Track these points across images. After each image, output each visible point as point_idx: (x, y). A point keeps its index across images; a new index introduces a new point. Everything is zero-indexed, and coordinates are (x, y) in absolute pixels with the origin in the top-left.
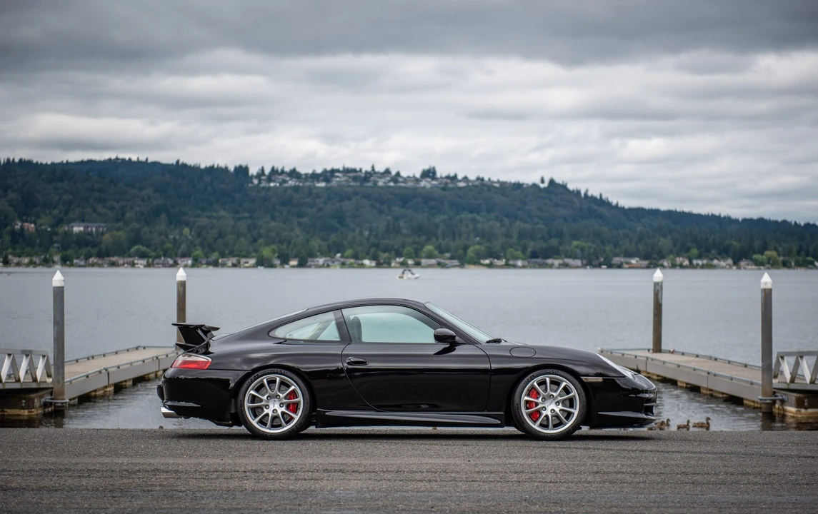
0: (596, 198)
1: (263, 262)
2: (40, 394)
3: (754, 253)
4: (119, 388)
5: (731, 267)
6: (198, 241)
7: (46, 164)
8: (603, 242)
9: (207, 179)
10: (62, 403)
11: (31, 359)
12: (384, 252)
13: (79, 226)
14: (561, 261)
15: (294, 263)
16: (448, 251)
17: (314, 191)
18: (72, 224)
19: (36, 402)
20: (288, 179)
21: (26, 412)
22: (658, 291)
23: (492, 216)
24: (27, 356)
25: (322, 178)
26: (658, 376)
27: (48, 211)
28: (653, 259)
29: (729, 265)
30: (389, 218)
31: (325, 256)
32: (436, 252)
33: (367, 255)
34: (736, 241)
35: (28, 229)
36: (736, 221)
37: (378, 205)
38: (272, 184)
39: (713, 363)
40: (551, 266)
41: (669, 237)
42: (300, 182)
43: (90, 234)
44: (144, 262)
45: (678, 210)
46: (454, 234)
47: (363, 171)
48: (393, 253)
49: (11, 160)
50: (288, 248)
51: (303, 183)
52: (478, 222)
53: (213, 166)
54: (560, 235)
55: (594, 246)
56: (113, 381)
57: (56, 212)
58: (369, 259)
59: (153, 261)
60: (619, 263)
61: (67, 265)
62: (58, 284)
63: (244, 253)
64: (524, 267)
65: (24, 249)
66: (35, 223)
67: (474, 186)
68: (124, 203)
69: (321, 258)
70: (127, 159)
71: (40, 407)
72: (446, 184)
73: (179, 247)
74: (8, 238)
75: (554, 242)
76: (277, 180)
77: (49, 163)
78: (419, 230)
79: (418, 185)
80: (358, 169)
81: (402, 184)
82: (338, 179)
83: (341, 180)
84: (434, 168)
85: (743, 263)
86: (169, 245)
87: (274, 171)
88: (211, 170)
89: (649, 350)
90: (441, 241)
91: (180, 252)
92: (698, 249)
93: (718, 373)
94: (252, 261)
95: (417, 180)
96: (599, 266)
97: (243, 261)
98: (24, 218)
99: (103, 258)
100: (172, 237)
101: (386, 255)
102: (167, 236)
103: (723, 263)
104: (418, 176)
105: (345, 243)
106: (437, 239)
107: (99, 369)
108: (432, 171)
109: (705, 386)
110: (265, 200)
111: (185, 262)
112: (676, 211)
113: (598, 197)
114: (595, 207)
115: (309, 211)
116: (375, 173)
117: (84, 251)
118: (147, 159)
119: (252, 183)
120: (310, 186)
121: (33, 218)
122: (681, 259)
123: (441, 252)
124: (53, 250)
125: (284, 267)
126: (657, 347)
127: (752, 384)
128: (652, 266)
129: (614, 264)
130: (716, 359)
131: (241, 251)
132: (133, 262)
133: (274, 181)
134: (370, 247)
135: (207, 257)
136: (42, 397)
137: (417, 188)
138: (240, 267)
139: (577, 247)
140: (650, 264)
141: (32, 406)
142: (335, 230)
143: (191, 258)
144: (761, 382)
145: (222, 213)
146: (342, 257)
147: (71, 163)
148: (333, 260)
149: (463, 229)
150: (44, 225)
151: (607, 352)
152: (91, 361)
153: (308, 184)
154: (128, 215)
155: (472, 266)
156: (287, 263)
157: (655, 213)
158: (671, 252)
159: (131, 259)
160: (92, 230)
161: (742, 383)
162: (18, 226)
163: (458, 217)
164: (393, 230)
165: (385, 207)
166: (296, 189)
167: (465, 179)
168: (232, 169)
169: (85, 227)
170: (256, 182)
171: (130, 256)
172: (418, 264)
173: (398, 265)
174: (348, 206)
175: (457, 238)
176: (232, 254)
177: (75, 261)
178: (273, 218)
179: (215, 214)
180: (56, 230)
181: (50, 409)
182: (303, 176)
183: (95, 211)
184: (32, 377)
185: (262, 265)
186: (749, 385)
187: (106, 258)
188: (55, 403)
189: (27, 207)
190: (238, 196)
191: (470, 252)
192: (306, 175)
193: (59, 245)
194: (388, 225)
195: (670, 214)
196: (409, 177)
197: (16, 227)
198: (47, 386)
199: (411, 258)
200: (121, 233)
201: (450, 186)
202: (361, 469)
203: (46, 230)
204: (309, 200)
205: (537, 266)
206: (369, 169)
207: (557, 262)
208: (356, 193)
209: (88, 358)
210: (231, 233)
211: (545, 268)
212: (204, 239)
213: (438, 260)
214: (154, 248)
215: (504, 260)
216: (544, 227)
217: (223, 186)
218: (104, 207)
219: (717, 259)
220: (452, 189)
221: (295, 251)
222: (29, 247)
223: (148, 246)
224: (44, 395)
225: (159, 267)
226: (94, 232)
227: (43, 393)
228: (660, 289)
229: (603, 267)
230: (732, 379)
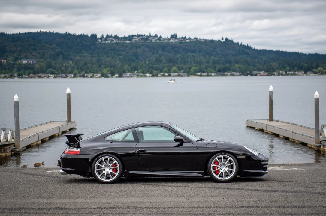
0: (245, 46)
1: (104, 75)
2: (9, 146)
3: (314, 69)
5: (303, 75)
6: (76, 67)
7: (10, 34)
8: (249, 65)
9: (79, 40)
10: (19, 150)
11: (5, 132)
12: (155, 70)
13: (25, 61)
14: (231, 73)
15: (117, 75)
16: (182, 69)
17: (125, 44)
18: (22, 60)
19: (8, 150)
20: (114, 39)
21: (4, 155)
22: (271, 95)
23: (201, 54)
24: (4, 131)
25: (128, 39)
26: (271, 132)
27: (12, 54)
28: (270, 72)
29: (303, 74)
30: (157, 56)
31: (130, 73)
32: (177, 70)
33: (148, 72)
34: (305, 64)
35: (3, 62)
36: (306, 55)
37: (152, 50)
38: (107, 42)
39: (296, 126)
40: (226, 75)
41: (277, 62)
42: (119, 41)
43: (30, 64)
44: (53, 76)
45: (281, 50)
46: (185, 62)
47: (146, 36)
48: (159, 71)
50: (114, 69)
51: (120, 41)
52: (195, 57)
53: (82, 34)
54: (230, 62)
55: (245, 67)
56: (40, 138)
57: (15, 55)
58: (149, 74)
59: (57, 75)
60: (256, 74)
61: (20, 78)
62: (16, 100)
63: (95, 71)
64: (215, 76)
65: (2, 71)
66: (6, 60)
67: (193, 41)
68: (44, 51)
69: (128, 73)
70: (45, 31)
71: (10, 152)
72: (181, 40)
73: (68, 70)
75: (228, 65)
76: (109, 40)
77: (12, 34)
78: (170, 61)
79: (169, 41)
80: (144, 35)
81: (163, 41)
82: (135, 39)
83: (136, 39)
84: (176, 34)
85: (308, 73)
86: (63, 69)
87: (107, 36)
88: (81, 36)
90: (179, 65)
91: (68, 71)
92: (289, 67)
93: (296, 132)
94: (99, 75)
95: (169, 39)
96: (247, 75)
97: (95, 75)
98: (2, 57)
99: (36, 74)
100: (65, 65)
101: (156, 72)
102: (62, 64)
103: (300, 73)
104: (169, 37)
105: (138, 66)
106: (178, 64)
107: (34, 134)
109: (292, 138)
110: (104, 48)
111: (70, 76)
112: (280, 51)
113: (247, 45)
114: (245, 50)
115: (123, 53)
116: (151, 36)
117: (27, 71)
118: (53, 32)
119: (98, 41)
120: (123, 42)
121: (5, 58)
122: (282, 72)
123: (180, 70)
124: (14, 71)
125: (112, 77)
126: (271, 119)
127: (311, 137)
128: (270, 75)
129: (254, 74)
130: (296, 125)
131: (94, 71)
132: (48, 76)
133: (108, 41)
134: (149, 68)
135: (80, 74)
136: (10, 148)
137: (169, 43)
139: (237, 67)
140: (269, 74)
141: (6, 152)
142: (134, 61)
143: (73, 74)
144: (314, 137)
145: (86, 54)
146: (137, 73)
147: (21, 34)
148: (133, 74)
149: (189, 60)
150: (10, 61)
151: (250, 121)
152: (31, 129)
153: (122, 41)
154: (45, 56)
155: (193, 76)
156: (114, 76)
157: (271, 52)
158: (278, 69)
159: (48, 75)
160: (30, 62)
161: (307, 137)
163: (187, 55)
164: (159, 61)
165: (155, 51)
166: (117, 44)
167: (190, 38)
168: (90, 35)
169: (27, 61)
170: (100, 41)
171: (47, 73)
172: (170, 75)
173: (161, 76)
174: (139, 51)
175: (186, 64)
176: (90, 72)
177: (24, 76)
178: (108, 56)
179: (83, 55)
180: (15, 62)
181: (14, 152)
182: (120, 38)
183: (31, 54)
184: (6, 139)
185: (103, 77)
186: (310, 138)
187: (37, 75)
188: (16, 150)
189: (3, 53)
190: (92, 47)
191: (192, 70)
192: (121, 37)
193: (17, 69)
194: (157, 59)
195: (277, 52)
196: (165, 38)
198: (12, 143)
199: (167, 73)
200: (43, 64)
201: (183, 41)
202: (143, 206)
203: (11, 62)
204: (122, 48)
205: (220, 76)
206: (148, 35)
207: (229, 74)
208: (143, 45)
209: (30, 128)
210: (90, 63)
211: (224, 76)
212: (78, 66)
213: (178, 73)
214: (57, 70)
215: (206, 73)
216: (223, 59)
217: (86, 43)
218: (35, 52)
219: (297, 71)
220: (184, 43)
221: (117, 70)
222: (4, 70)
223: (54, 69)
224: (11, 147)
225: (60, 78)
226: (31, 63)
227: (11, 146)
228: (272, 94)
229: (249, 75)
230: (302, 135)
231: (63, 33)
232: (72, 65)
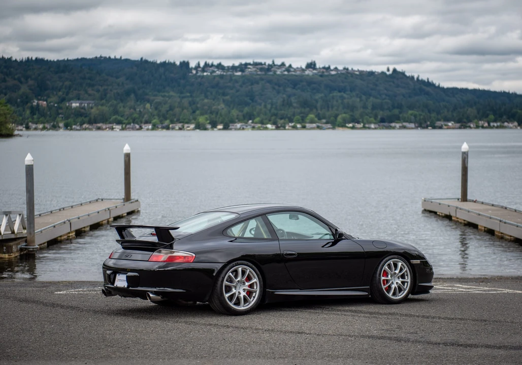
0: (424, 81)
1: (200, 127)
2: (16, 242)
4: (80, 233)
5: (516, 127)
6: (155, 112)
7: (54, 61)
8: (429, 112)
9: (162, 70)
10: (33, 248)
11: (10, 217)
12: (281, 119)
13: (76, 103)
14: (401, 125)
15: (220, 127)
16: (324, 118)
17: (233, 78)
18: (72, 101)
19: (14, 249)
20: (216, 70)
21: (6, 256)
22: (465, 158)
23: (354, 94)
24: (6, 215)
25: (239, 69)
26: (464, 220)
27: (55, 93)
28: (463, 122)
30: (285, 96)
31: (241, 122)
32: (316, 119)
33: (269, 121)
34: (520, 110)
35: (42, 105)
37: (277, 87)
38: (205, 74)
39: (506, 211)
40: (394, 128)
42: (224, 72)
43: (84, 108)
44: (120, 127)
45: (481, 89)
46: (328, 107)
47: (267, 64)
48: (287, 119)
49: (30, 58)
50: (216, 117)
51: (226, 72)
52: (345, 98)
53: (165, 62)
54: (400, 107)
55: (423, 114)
56: (75, 228)
57: (60, 93)
58: (271, 124)
59: (126, 126)
60: (440, 125)
61: (68, 129)
62: (29, 163)
63: (186, 120)
64: (375, 128)
65: (39, 118)
66: (46, 101)
67: (341, 73)
68: (106, 87)
69: (239, 123)
70: (108, 57)
71: (17, 251)
72: (323, 72)
73: (143, 117)
74: (28, 112)
75: (396, 111)
76: (208, 71)
77: (56, 60)
78: (305, 104)
79: (304, 74)
80: (263, 63)
81: (293, 73)
82: (249, 70)
83: (252, 70)
84: (314, 62)
86: (136, 115)
87: (206, 65)
88: (164, 64)
89: (458, 199)
90: (319, 111)
91: (144, 120)
92: (494, 115)
93: (507, 221)
94: (192, 126)
95: (303, 70)
96: (427, 127)
97: (186, 125)
98: (39, 97)
99: (92, 124)
100: (138, 110)
101: (282, 121)
102: (135, 109)
103: (511, 125)
104: (304, 67)
105: (255, 113)
106: (317, 110)
107: (63, 221)
108: (313, 64)
109: (499, 230)
110: (200, 84)
111: (146, 128)
112: (479, 90)
113: (426, 81)
114: (424, 87)
115: (231, 92)
116: (275, 65)
117: (80, 119)
118: (121, 57)
119: (192, 73)
120: (230, 75)
121: (45, 98)
122: (482, 122)
123: (320, 119)
124: (59, 119)
125: (213, 130)
126: (464, 198)
128: (463, 127)
129: (437, 126)
130: (506, 208)
131: (185, 119)
132: (112, 127)
133: (206, 72)
134: (272, 116)
135: (162, 124)
136: (18, 244)
137: (303, 76)
138: (184, 130)
139: (411, 115)
140: (462, 126)
141: (10, 251)
142: (247, 104)
143: (151, 124)
145: (172, 93)
146: (252, 123)
147: (70, 60)
148: (247, 125)
149: (335, 103)
150: (52, 102)
151: (428, 201)
152: (62, 212)
153: (229, 73)
154: (108, 95)
155: (341, 129)
156: (216, 127)
157: (465, 91)
158: (476, 117)
159: (111, 125)
160: (84, 106)
162: (35, 103)
163: (331, 95)
164: (287, 104)
165: (281, 88)
166: (221, 76)
167: (336, 69)
168: (178, 63)
169: (80, 104)
170: (194, 72)
171: (110, 123)
172: (304, 127)
173: (290, 128)
174: (256, 88)
175: (330, 109)
176: (179, 121)
177: (74, 127)
178: (206, 97)
179: (167, 94)
180: (61, 105)
181: (25, 252)
182: (226, 68)
183: (86, 92)
184: (11, 230)
185: (199, 129)
187: (94, 125)
188: (29, 248)
189: (41, 90)
190: (182, 82)
191: (339, 119)
192: (228, 67)
193: (62, 116)
194: (284, 101)
195: (475, 92)
196: (297, 68)
197: (34, 104)
198: (23, 236)
199: (300, 123)
200: (104, 107)
201: (326, 74)
203: (54, 105)
204: (229, 84)
205: (384, 128)
206: (271, 63)
207: (398, 125)
208: (262, 79)
209: (60, 210)
210: (178, 107)
211: (390, 129)
212: (160, 111)
213: (318, 124)
214: (126, 118)
215: (362, 124)
216: (389, 101)
217: (172, 75)
218: (93, 90)
219: (507, 122)
220: (327, 76)
221: (221, 119)
222: (43, 118)
223: (122, 116)
224: (20, 243)
225: (130, 130)
226: (86, 107)
227: (19, 241)
228: (466, 156)
229: (430, 128)
230: (517, 226)
231: (137, 59)
232: (150, 110)
